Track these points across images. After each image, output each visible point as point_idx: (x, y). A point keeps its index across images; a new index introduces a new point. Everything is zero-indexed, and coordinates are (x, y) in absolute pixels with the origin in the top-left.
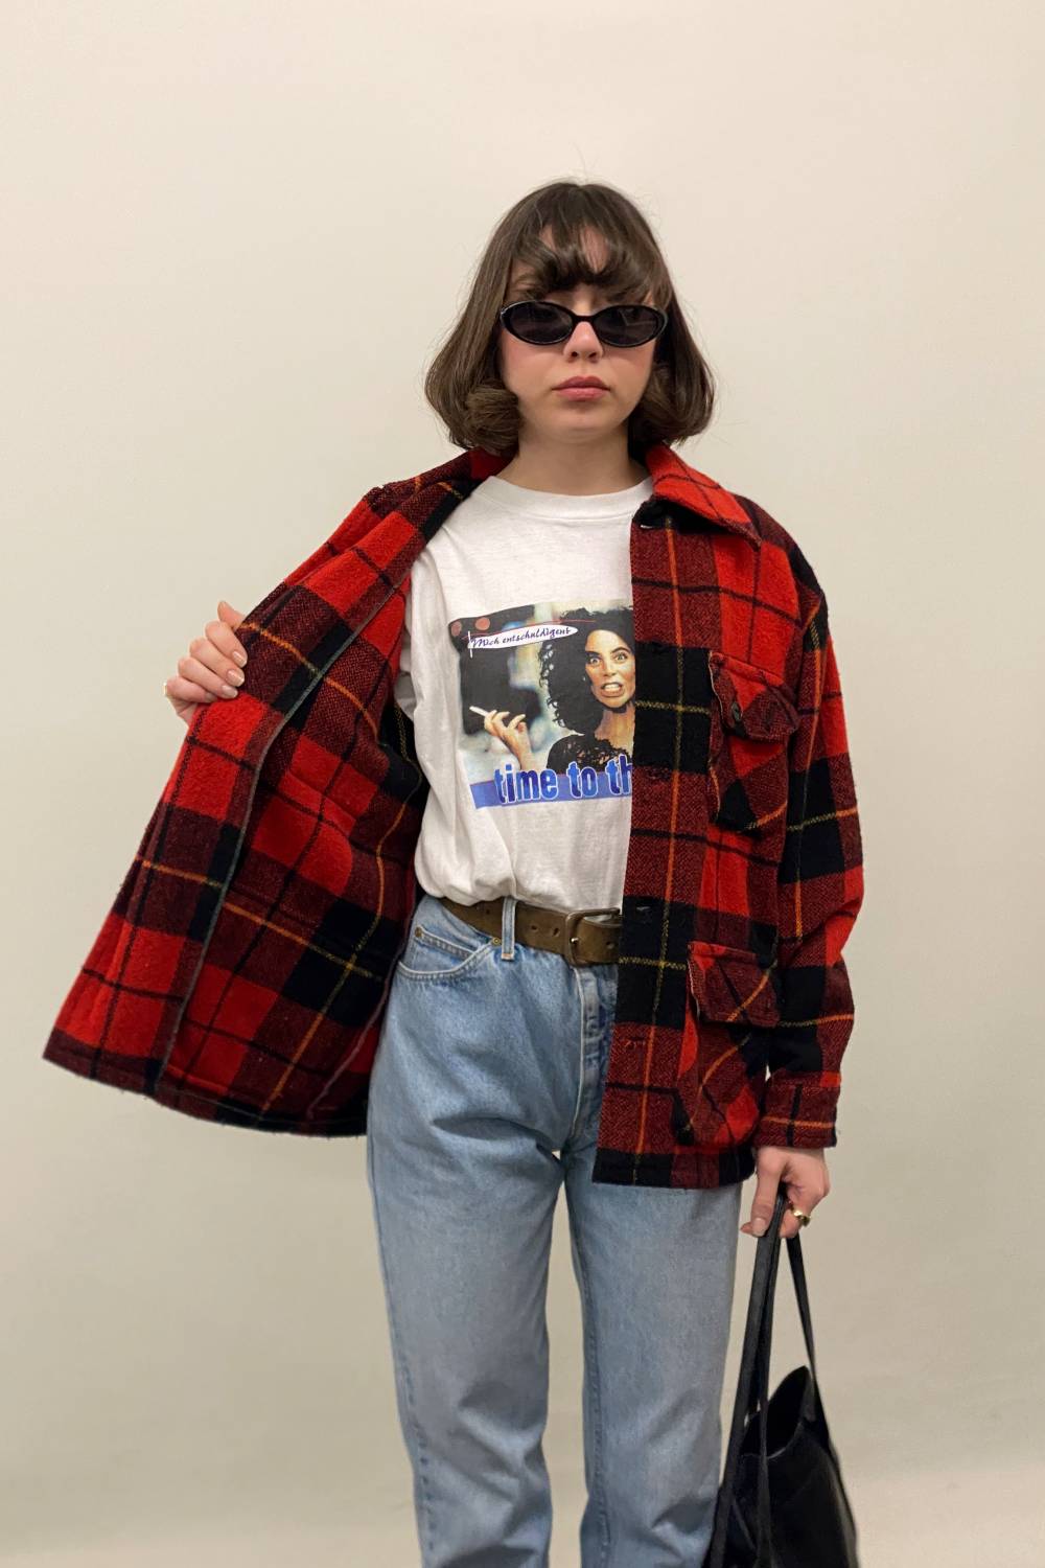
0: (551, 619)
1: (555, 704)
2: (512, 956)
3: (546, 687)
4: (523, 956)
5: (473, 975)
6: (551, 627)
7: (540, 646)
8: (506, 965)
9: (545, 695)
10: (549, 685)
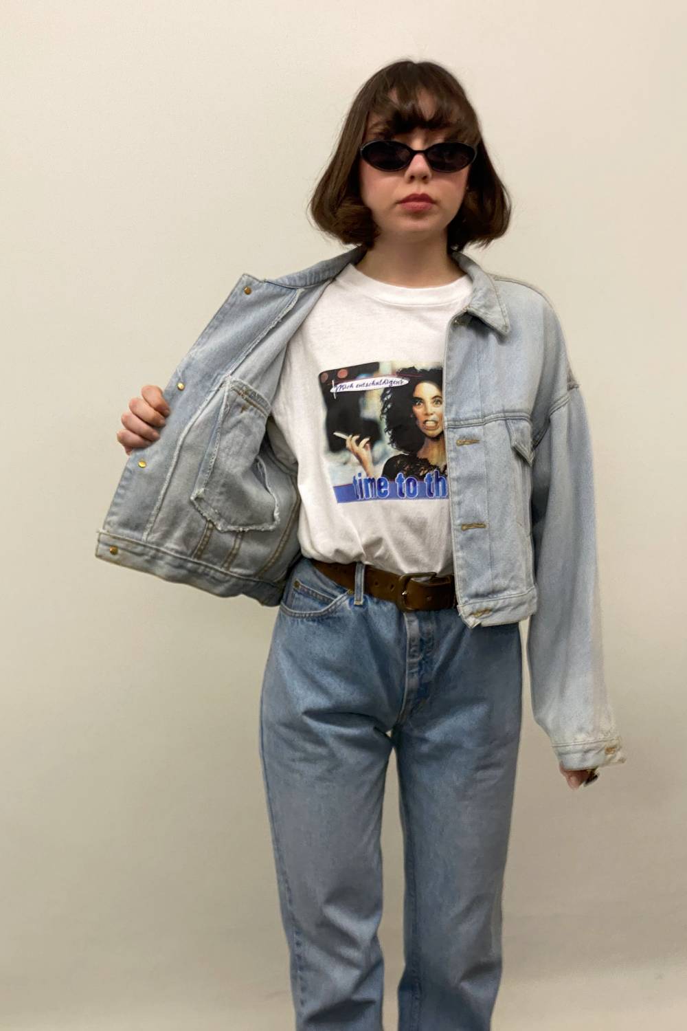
2: (361, 603)
4: (369, 603)
5: (334, 616)
6: (390, 379)
8: (357, 608)
10: (387, 419)
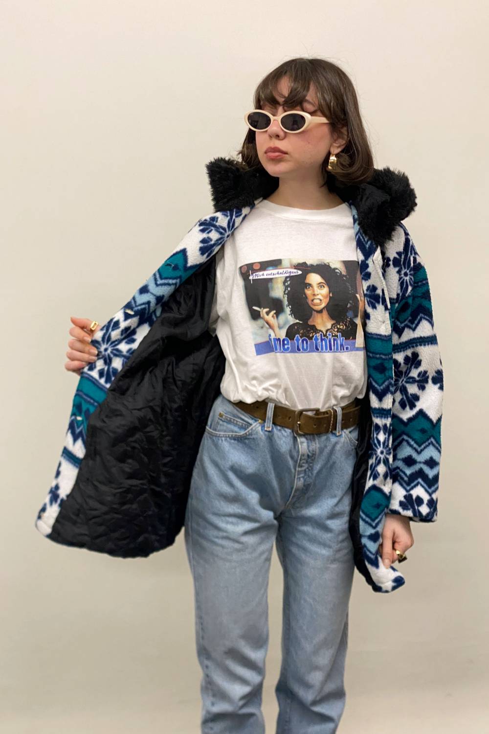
0: (289, 266)
1: (290, 307)
2: (270, 429)
3: (286, 298)
4: (275, 430)
7: (283, 279)
8: (267, 433)
9: (286, 302)
10: (287, 298)
